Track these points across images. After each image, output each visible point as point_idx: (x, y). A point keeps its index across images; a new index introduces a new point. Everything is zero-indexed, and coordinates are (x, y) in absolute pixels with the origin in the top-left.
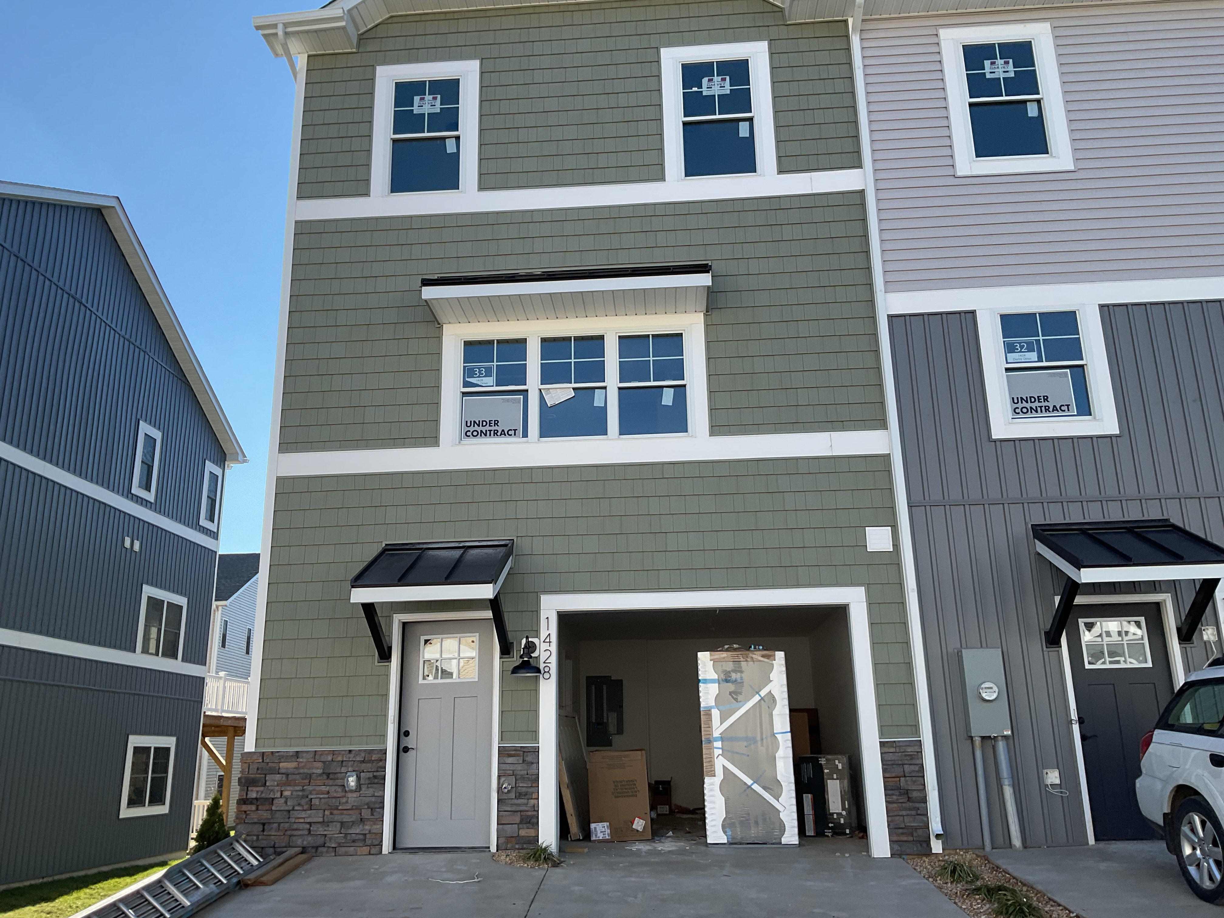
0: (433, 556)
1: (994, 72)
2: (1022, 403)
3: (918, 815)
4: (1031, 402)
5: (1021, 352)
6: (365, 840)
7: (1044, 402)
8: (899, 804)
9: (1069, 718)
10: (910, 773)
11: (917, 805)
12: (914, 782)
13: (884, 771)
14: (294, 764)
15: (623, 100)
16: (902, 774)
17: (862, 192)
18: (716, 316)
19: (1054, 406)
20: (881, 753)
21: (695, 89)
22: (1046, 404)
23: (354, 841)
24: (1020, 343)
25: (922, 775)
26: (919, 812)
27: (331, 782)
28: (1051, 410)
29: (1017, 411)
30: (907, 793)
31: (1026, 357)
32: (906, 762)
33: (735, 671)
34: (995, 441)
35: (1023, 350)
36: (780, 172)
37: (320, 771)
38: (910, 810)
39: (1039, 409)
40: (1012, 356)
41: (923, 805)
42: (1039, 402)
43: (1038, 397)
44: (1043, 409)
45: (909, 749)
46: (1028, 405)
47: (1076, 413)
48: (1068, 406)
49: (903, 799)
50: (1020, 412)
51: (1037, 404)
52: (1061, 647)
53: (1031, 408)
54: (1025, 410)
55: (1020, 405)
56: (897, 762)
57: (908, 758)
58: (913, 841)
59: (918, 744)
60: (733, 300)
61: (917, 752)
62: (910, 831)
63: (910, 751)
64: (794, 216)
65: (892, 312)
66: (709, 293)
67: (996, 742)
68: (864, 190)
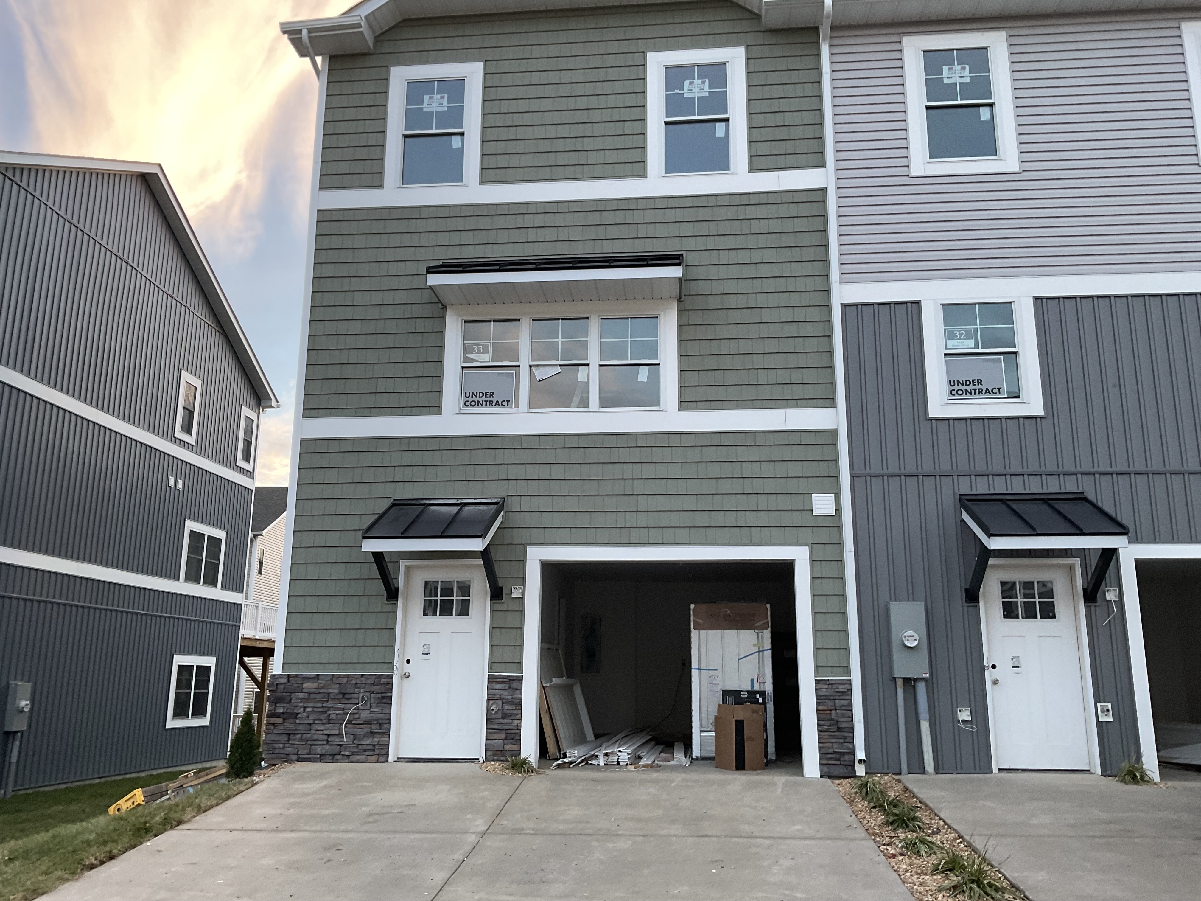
0: (434, 511)
1: (951, 77)
2: (958, 385)
3: (846, 742)
4: (966, 385)
5: (959, 339)
6: (374, 751)
7: (978, 385)
8: (829, 733)
9: (981, 663)
10: (841, 707)
11: (844, 734)
12: (844, 715)
13: (818, 704)
14: (315, 685)
16: (833, 707)
17: (824, 190)
18: (689, 303)
20: (816, 690)
21: (676, 91)
22: (980, 387)
23: (365, 751)
24: (959, 331)
25: (850, 708)
26: (847, 740)
27: (346, 701)
28: (984, 392)
29: (953, 392)
30: (837, 724)
31: (963, 344)
32: (838, 697)
34: (931, 420)
35: (962, 338)
36: (752, 170)
37: (337, 691)
38: (839, 738)
39: (973, 391)
40: (951, 343)
41: (851, 735)
42: (973, 385)
43: (973, 380)
44: (977, 391)
46: (964, 388)
47: (1006, 396)
48: (999, 389)
49: (834, 729)
50: (956, 394)
51: (972, 387)
52: (979, 602)
53: (966, 390)
54: (960, 392)
55: (956, 388)
56: (829, 697)
57: (840, 694)
58: (840, 764)
59: (848, 682)
60: (704, 287)
61: (848, 689)
62: (838, 756)
63: (842, 688)
64: (762, 212)
65: (845, 301)
66: (683, 281)
67: (916, 683)
68: (826, 188)
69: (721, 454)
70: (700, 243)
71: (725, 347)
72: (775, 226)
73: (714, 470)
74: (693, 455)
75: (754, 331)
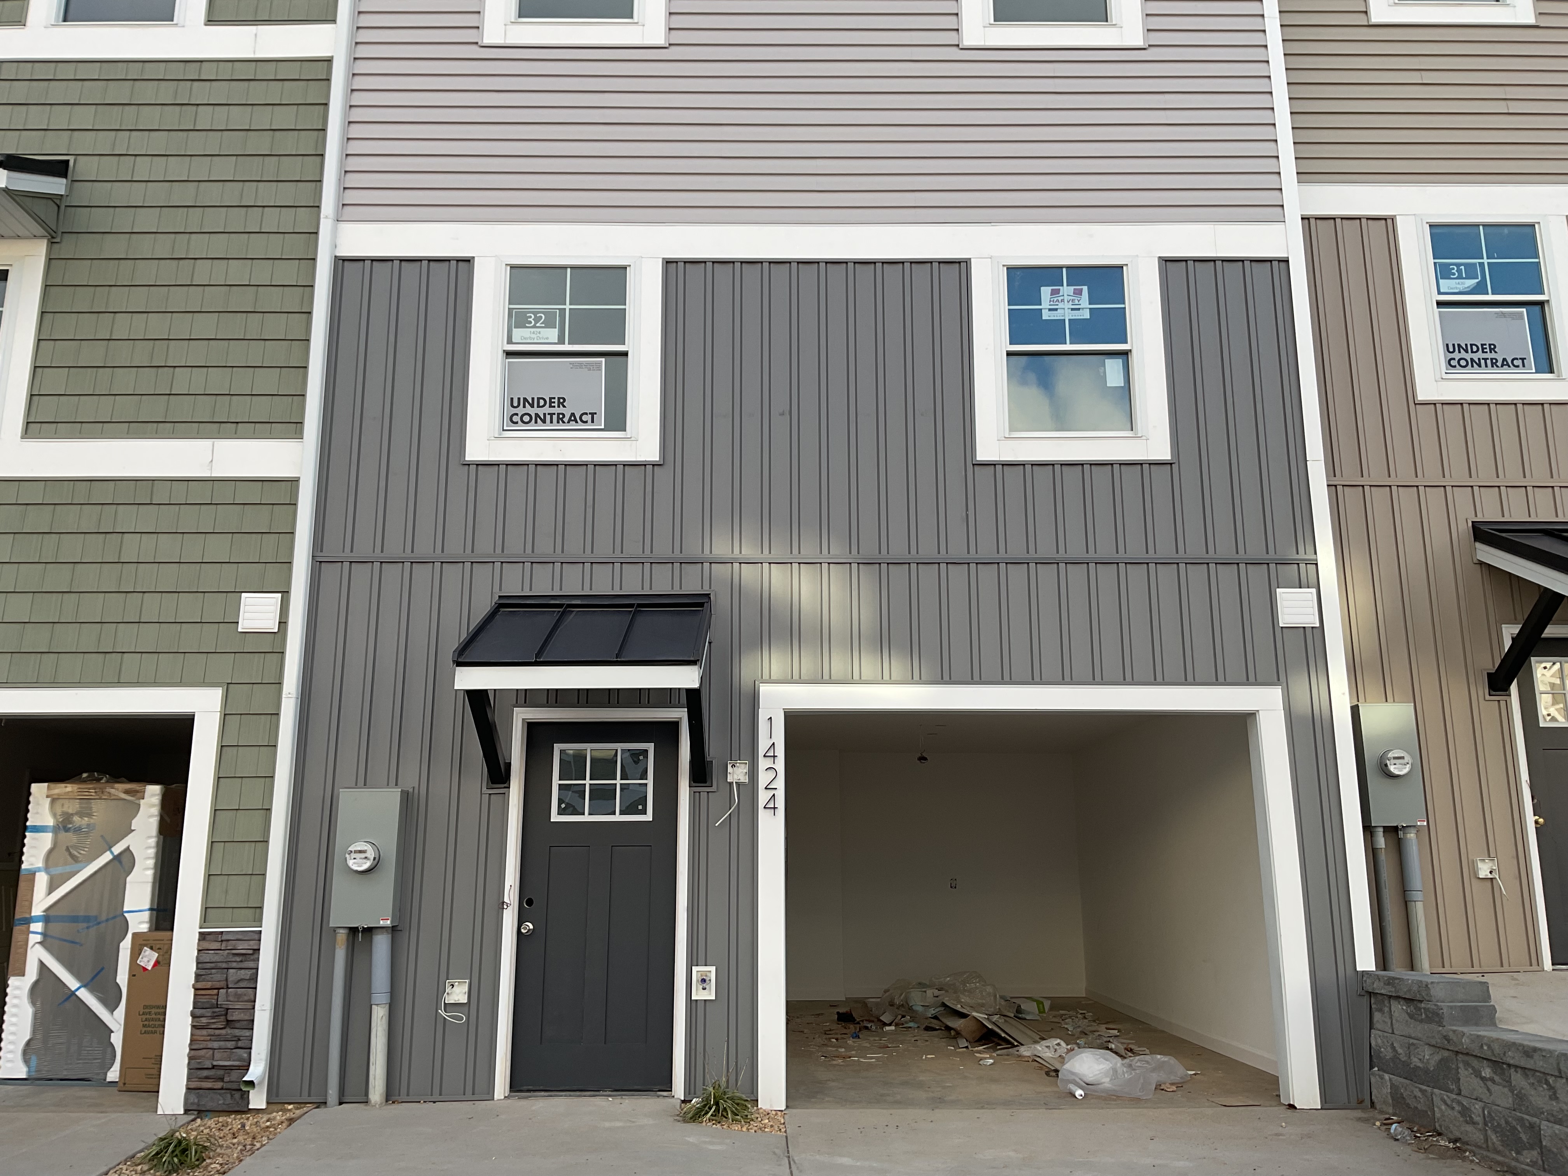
2: (524, 407)
3: (238, 1046)
4: (538, 406)
5: (534, 327)
7: (559, 407)
8: (211, 1031)
9: (501, 898)
10: (239, 982)
11: (237, 1032)
12: (239, 996)
13: (198, 977)
16: (223, 983)
17: (329, 61)
18: (67, 247)
19: (573, 414)
20: (199, 951)
22: (561, 410)
24: (535, 313)
25: (253, 986)
26: (240, 1044)
28: (566, 420)
29: (515, 419)
30: (226, 1014)
31: (541, 336)
32: (234, 965)
33: (81, 814)
34: (469, 464)
35: (538, 325)
36: (210, 21)
38: (229, 1039)
39: (548, 417)
40: (518, 334)
41: (247, 1033)
42: (550, 406)
43: (551, 399)
44: (555, 417)
45: (241, 945)
46: (533, 411)
47: (603, 427)
48: (593, 414)
49: (218, 1023)
50: (520, 422)
51: (547, 410)
52: (509, 788)
53: (537, 415)
54: (526, 418)
55: (521, 411)
56: (220, 965)
57: (238, 959)
58: (222, 1089)
59: (256, 937)
60: (99, 220)
61: (254, 950)
62: (220, 1073)
63: (243, 947)
64: (219, 93)
65: (346, 251)
66: (62, 207)
67: (373, 936)
68: (332, 57)
69: (88, 519)
70: (104, 143)
71: (122, 327)
72: (239, 118)
73: (72, 548)
74: (39, 520)
75: (178, 299)
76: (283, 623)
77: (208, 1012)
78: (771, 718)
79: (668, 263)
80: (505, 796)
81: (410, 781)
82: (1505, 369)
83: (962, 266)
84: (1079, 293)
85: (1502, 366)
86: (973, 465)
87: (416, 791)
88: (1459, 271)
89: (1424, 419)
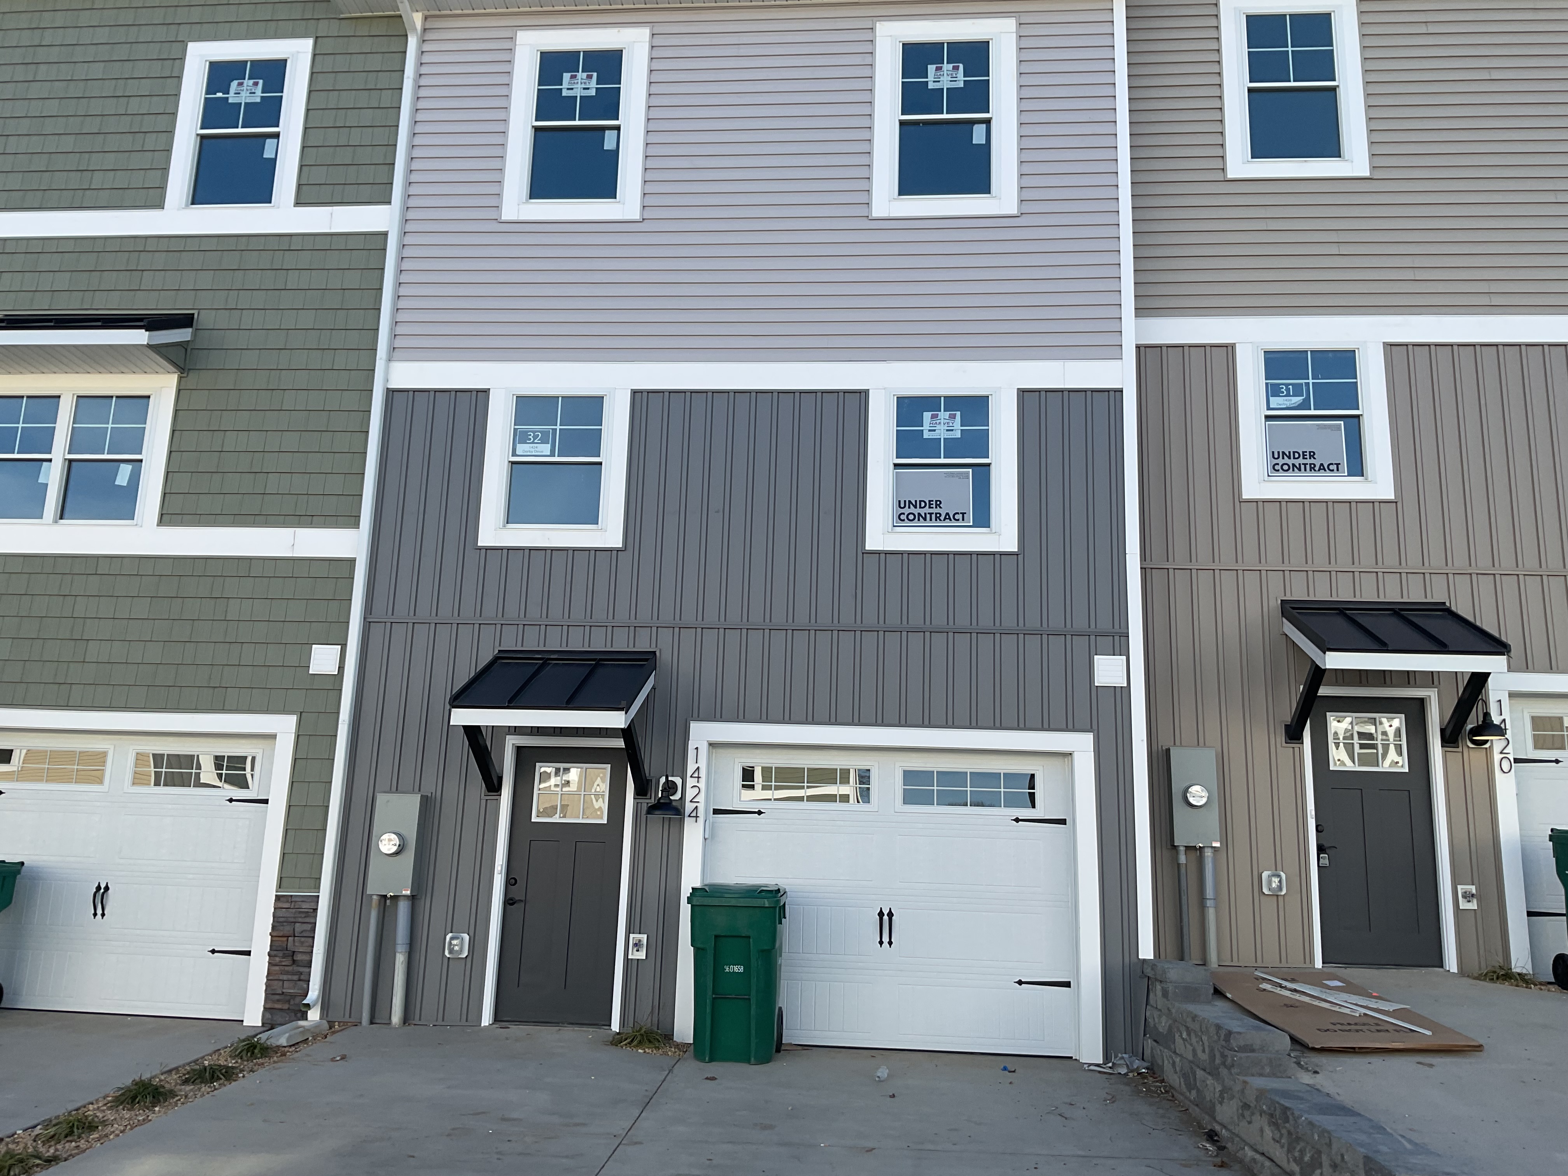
1: (572, 89)
3: (300, 980)
5: (533, 443)
8: (281, 967)
10: (302, 932)
11: (302, 969)
12: (302, 943)
13: (274, 927)
15: (134, 106)
16: (291, 933)
17: (385, 234)
18: (192, 380)
20: (275, 908)
21: (219, 95)
24: (534, 432)
25: (312, 935)
26: (302, 977)
30: (293, 956)
31: (537, 449)
32: (300, 920)
34: (481, 548)
35: (536, 441)
36: (298, 203)
38: (293, 974)
40: (521, 448)
41: (307, 970)
45: (305, 905)
49: (287, 961)
52: (501, 795)
56: (289, 920)
57: (303, 916)
58: (288, 1009)
59: (316, 900)
60: (215, 360)
61: (314, 909)
62: (287, 998)
63: (306, 907)
65: (393, 385)
66: (189, 350)
67: (399, 903)
68: (388, 231)
69: (203, 587)
70: (218, 300)
71: (230, 442)
74: (168, 587)
76: (341, 668)
77: (280, 954)
78: (697, 748)
79: (634, 392)
80: (498, 801)
81: (429, 788)
82: (1322, 473)
83: (862, 395)
84: (953, 417)
85: (1319, 470)
86: (863, 553)
87: (434, 794)
88: (1288, 390)
89: (1248, 513)
